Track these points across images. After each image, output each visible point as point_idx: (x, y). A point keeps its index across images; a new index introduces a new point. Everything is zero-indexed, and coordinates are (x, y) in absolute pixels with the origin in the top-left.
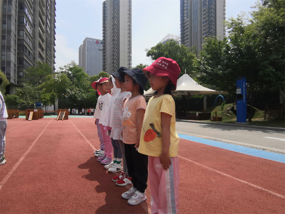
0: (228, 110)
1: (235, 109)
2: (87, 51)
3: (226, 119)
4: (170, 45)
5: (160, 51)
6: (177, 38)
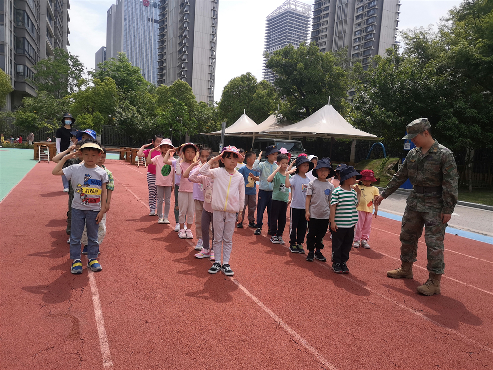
0: (390, 169)
2: (125, 20)
3: (385, 181)
4: (308, 53)
6: (306, 9)
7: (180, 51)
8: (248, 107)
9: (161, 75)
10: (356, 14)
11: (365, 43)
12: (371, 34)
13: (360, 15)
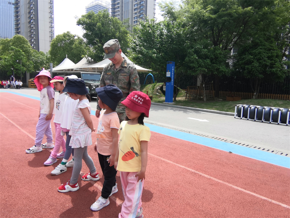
0: (158, 90)
1: (164, 90)
3: (156, 98)
4: (103, 17)
5: (93, 21)
13: (136, 8)
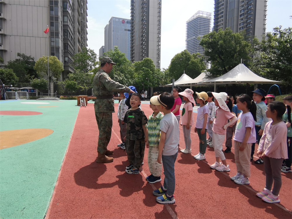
2: (113, 31)
4: (226, 34)
5: (214, 40)
6: (208, 15)
7: (142, 44)
8: (186, 69)
9: (132, 57)
10: (240, 14)
11: (247, 29)
12: (250, 24)
13: (242, 14)
